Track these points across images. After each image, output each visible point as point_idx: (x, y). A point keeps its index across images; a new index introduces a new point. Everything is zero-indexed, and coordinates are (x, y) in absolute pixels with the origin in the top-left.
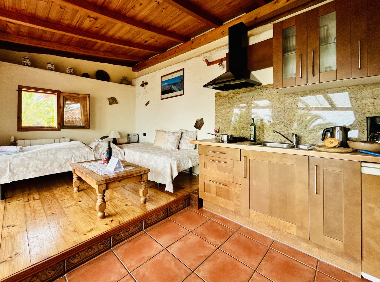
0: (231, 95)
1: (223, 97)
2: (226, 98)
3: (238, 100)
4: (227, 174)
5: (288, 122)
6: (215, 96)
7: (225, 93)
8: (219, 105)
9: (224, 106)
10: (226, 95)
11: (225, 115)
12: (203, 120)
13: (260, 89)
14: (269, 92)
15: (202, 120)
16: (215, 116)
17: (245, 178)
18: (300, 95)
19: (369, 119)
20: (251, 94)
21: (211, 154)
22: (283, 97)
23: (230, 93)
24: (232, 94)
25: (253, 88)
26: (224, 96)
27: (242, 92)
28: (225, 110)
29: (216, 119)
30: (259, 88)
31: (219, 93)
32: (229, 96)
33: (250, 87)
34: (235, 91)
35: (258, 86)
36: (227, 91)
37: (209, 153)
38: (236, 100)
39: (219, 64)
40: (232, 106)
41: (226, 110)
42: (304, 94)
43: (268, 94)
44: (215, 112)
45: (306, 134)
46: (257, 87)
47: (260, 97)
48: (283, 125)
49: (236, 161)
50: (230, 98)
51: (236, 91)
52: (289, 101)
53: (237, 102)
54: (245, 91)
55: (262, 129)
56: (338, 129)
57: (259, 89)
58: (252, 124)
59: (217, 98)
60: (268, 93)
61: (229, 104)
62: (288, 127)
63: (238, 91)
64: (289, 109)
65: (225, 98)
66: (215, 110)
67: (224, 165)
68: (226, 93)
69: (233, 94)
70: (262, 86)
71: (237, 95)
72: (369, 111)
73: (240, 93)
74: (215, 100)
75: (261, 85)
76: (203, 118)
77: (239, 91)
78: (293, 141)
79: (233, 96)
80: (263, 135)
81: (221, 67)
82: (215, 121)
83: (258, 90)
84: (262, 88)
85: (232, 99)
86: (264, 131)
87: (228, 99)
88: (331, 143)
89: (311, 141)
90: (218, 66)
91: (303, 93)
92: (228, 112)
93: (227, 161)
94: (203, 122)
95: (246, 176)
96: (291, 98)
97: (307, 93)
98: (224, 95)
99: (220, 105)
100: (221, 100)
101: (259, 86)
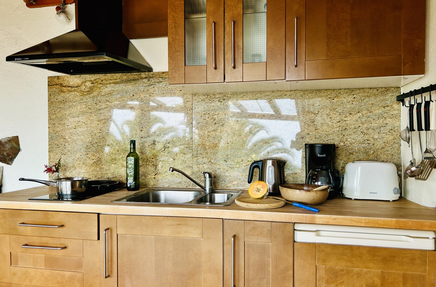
0: (86, 86)
1: (69, 88)
2: (75, 91)
3: (103, 98)
4: (67, 274)
5: (199, 148)
6: (49, 85)
7: (74, 80)
8: (59, 107)
9: (70, 109)
10: (76, 85)
11: (74, 130)
12: (18, 141)
13: (149, 80)
14: (166, 87)
15: (16, 139)
16: (49, 133)
17: (109, 276)
18: (218, 99)
19: (308, 148)
20: (129, 87)
21: (28, 230)
22: (190, 100)
23: (85, 82)
24: (89, 84)
25: (135, 75)
26: (71, 87)
27: (111, 82)
28: (73, 119)
29: (51, 139)
30: (146, 78)
31: (58, 77)
32: (83, 88)
33: (128, 72)
34: (96, 78)
35: (145, 72)
36: (79, 75)
37: (22, 228)
38: (99, 98)
39: (58, 9)
40: (90, 111)
41: (77, 119)
42: (225, 98)
43: (164, 92)
44: (50, 123)
45: (227, 171)
46: (143, 75)
47: (148, 96)
48: (191, 155)
49: (89, 242)
50: (85, 93)
51: (98, 77)
52: (200, 109)
53: (100, 103)
54: (119, 80)
55: (153, 163)
56: (269, 163)
57: (147, 80)
58: (131, 152)
59: (54, 89)
60: (163, 88)
61: (84, 106)
62: (199, 158)
63: (102, 79)
64: (201, 124)
65: (72, 91)
66: (50, 117)
67: (59, 253)
68: (76, 79)
69: (93, 85)
70: (152, 73)
71: (100, 88)
72: (308, 134)
73: (108, 82)
74: (50, 95)
75: (150, 71)
76: (17, 137)
77: (105, 79)
78: (205, 186)
79: (90, 88)
80: (154, 174)
81: (62, 16)
82: (49, 145)
83: (144, 80)
84: (153, 77)
85: (89, 95)
86: (157, 167)
87: (81, 94)
88: (258, 190)
89: (234, 183)
90: (56, 12)
91: (222, 95)
92: (80, 123)
93: (67, 243)
94: (19, 145)
95: (111, 271)
96: (203, 103)
97: (229, 96)
98: (71, 84)
99: (61, 106)
100: (62, 94)
101: (147, 73)
